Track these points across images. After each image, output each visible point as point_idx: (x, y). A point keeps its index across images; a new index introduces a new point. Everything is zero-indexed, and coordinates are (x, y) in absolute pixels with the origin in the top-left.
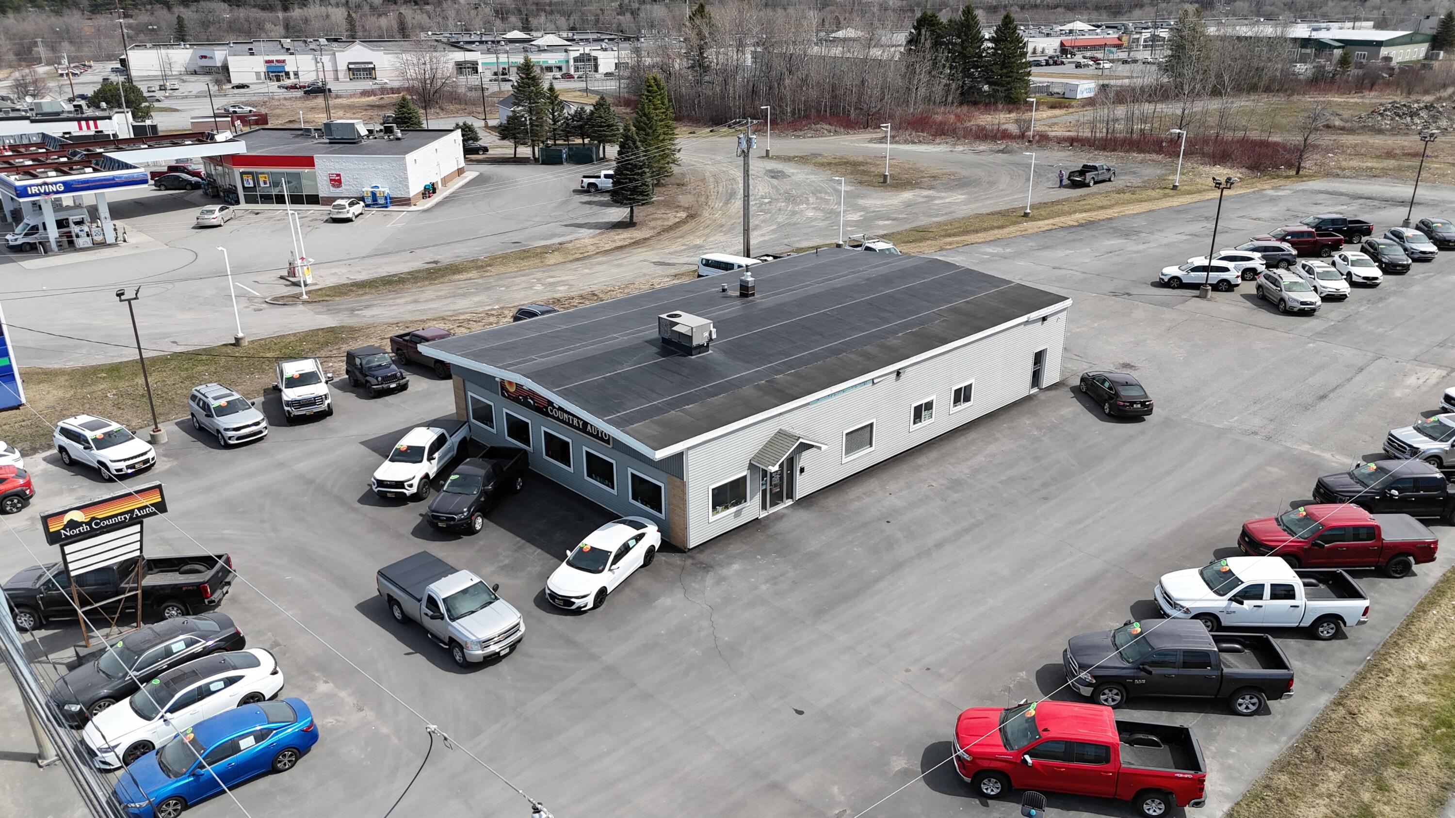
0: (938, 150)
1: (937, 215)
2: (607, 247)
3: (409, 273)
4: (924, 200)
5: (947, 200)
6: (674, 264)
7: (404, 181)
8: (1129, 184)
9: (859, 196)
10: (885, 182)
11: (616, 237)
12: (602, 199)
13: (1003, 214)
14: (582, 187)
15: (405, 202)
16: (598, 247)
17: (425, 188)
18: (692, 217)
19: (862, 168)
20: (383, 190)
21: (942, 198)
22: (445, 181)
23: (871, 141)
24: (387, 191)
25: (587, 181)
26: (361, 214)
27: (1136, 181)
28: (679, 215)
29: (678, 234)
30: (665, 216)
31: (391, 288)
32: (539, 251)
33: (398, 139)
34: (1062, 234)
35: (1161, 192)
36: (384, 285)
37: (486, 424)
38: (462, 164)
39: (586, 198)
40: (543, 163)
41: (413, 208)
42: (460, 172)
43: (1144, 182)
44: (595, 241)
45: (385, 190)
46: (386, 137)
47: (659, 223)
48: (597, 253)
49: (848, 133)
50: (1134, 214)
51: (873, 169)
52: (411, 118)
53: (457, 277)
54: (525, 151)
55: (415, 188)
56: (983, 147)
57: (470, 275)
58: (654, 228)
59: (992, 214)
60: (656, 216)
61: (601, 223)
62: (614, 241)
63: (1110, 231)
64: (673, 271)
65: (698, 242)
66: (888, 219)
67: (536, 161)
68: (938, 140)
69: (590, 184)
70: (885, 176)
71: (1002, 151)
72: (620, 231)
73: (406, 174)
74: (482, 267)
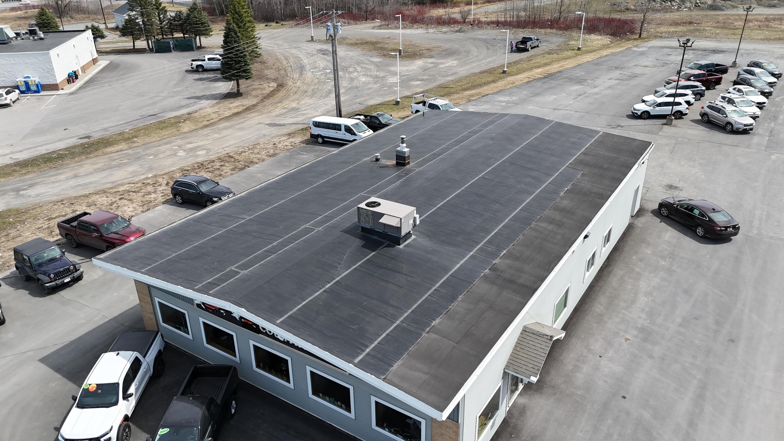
0: (419, 32)
1: (448, 76)
2: (227, 114)
3: (66, 149)
4: (432, 65)
5: (447, 65)
6: (284, 125)
7: (51, 71)
8: (551, 48)
9: (388, 65)
10: (401, 54)
11: (231, 106)
12: (209, 76)
13: (490, 72)
14: (192, 68)
15: (54, 87)
16: (219, 115)
17: (69, 75)
18: (281, 86)
19: (378, 46)
20: (34, 79)
21: (443, 63)
22: (84, 69)
23: (373, 28)
24: (37, 80)
25: (195, 63)
26: (18, 99)
27: (553, 47)
28: (271, 85)
29: (277, 100)
30: (261, 86)
31: (51, 165)
32: (173, 121)
33: (41, 39)
34: (539, 84)
35: (573, 52)
36: (45, 162)
37: (179, 329)
38: (96, 55)
39: (197, 76)
40: (157, 52)
41: (60, 92)
42: (94, 61)
43: (558, 46)
44: (215, 109)
45: (35, 79)
46: (31, 38)
47: (259, 92)
48: (220, 120)
49: (356, 24)
50: (572, 68)
51: (386, 46)
52: (49, 23)
53: (109, 149)
54: (141, 44)
55: (61, 76)
56: (445, 29)
57: (120, 147)
58: (257, 96)
59: (481, 73)
60: (255, 87)
61: (215, 95)
62: (230, 109)
63: (567, 80)
64: (286, 130)
65: (294, 105)
66: (418, 80)
67: (151, 51)
68: (415, 26)
69: (197, 66)
70: (400, 51)
71: (459, 31)
72: (232, 100)
73: (51, 66)
74: (129, 139)
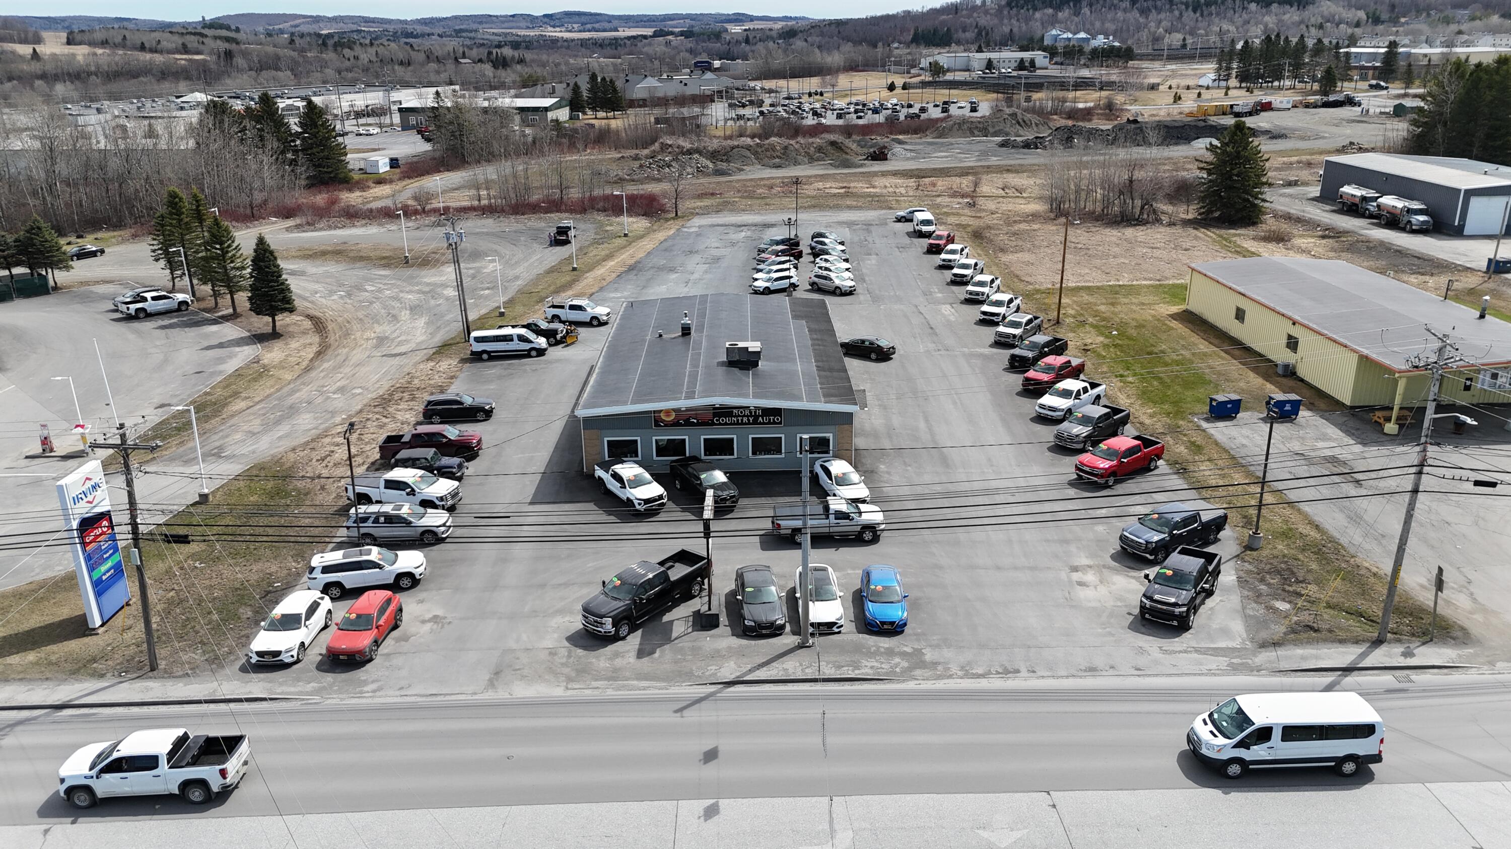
1: (513, 280)
2: (308, 355)
4: (472, 271)
5: (491, 269)
6: (404, 353)
8: (591, 237)
10: (407, 262)
11: (293, 347)
13: (556, 271)
14: (128, 314)
18: (312, 318)
19: (351, 254)
25: (132, 307)
27: (594, 234)
28: (296, 319)
32: (250, 372)
34: (632, 277)
35: (623, 239)
37: (628, 457)
43: (599, 234)
48: (311, 361)
50: (645, 256)
57: (243, 404)
59: (548, 272)
63: (655, 269)
65: (372, 334)
66: (483, 289)
70: (406, 257)
74: (234, 395)
